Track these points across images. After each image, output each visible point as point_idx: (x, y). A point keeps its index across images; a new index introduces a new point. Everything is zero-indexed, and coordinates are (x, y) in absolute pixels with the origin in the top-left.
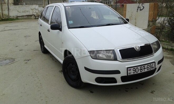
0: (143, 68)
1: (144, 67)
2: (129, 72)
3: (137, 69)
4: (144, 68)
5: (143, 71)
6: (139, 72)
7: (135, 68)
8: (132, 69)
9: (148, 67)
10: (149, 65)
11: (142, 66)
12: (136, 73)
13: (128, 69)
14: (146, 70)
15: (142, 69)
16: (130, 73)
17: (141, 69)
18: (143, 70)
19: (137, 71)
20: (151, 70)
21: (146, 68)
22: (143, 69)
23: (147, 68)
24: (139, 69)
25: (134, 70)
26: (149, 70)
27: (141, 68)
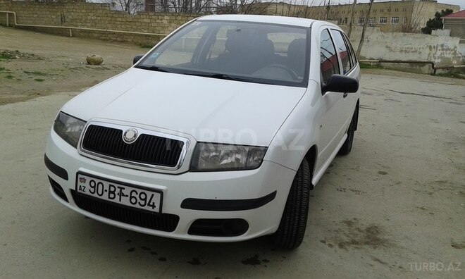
0: (118, 191)
1: (121, 188)
2: (79, 184)
3: (100, 186)
4: (121, 194)
5: (116, 200)
6: (105, 197)
7: (97, 181)
8: (89, 179)
9: (134, 194)
10: (139, 191)
11: (116, 185)
12: (95, 195)
13: (80, 176)
14: (125, 202)
15: (113, 193)
16: (83, 188)
17: (110, 192)
18: (117, 197)
19: (100, 192)
20: (144, 208)
21: (127, 196)
22: (116, 193)
23: (131, 197)
24: (106, 187)
25: (93, 184)
26: (137, 206)
27: (112, 189)
